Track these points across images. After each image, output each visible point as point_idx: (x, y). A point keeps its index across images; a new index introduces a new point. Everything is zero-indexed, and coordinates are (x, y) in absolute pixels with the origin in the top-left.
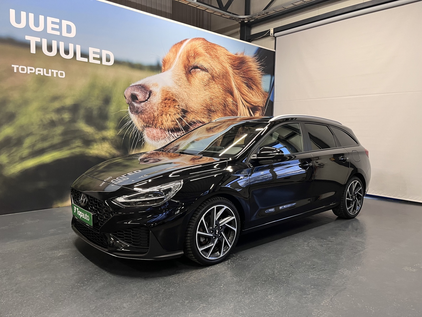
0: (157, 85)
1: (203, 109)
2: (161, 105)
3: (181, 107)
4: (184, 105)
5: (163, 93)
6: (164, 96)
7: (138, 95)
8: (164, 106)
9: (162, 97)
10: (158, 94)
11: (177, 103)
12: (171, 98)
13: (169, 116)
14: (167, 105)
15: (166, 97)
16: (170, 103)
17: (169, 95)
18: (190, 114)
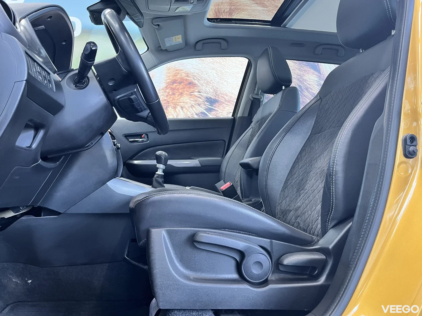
2: (165, 92)
3: (205, 95)
5: (169, 73)
8: (170, 93)
9: (167, 80)
11: (196, 88)
12: (184, 80)
13: (181, 110)
14: (177, 91)
15: (174, 78)
16: (181, 89)
17: (179, 75)
18: (222, 106)
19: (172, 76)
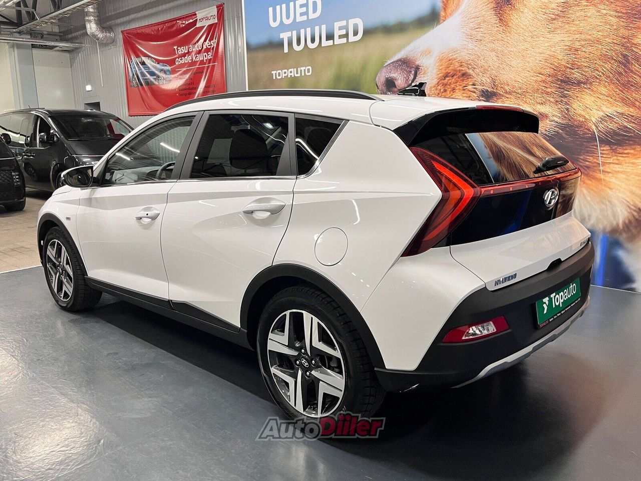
0: (430, 53)
1: (544, 81)
2: (436, 90)
3: (480, 87)
4: (488, 80)
5: (441, 65)
6: (443, 71)
7: (396, 79)
8: (442, 90)
9: (439, 74)
10: (430, 69)
11: (470, 79)
12: (457, 71)
14: (449, 87)
15: (447, 71)
16: (454, 83)
17: (452, 65)
18: (501, 100)
19: (444, 69)
